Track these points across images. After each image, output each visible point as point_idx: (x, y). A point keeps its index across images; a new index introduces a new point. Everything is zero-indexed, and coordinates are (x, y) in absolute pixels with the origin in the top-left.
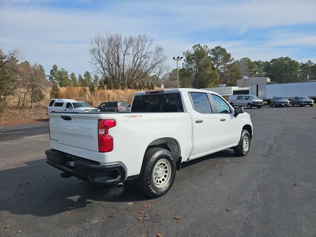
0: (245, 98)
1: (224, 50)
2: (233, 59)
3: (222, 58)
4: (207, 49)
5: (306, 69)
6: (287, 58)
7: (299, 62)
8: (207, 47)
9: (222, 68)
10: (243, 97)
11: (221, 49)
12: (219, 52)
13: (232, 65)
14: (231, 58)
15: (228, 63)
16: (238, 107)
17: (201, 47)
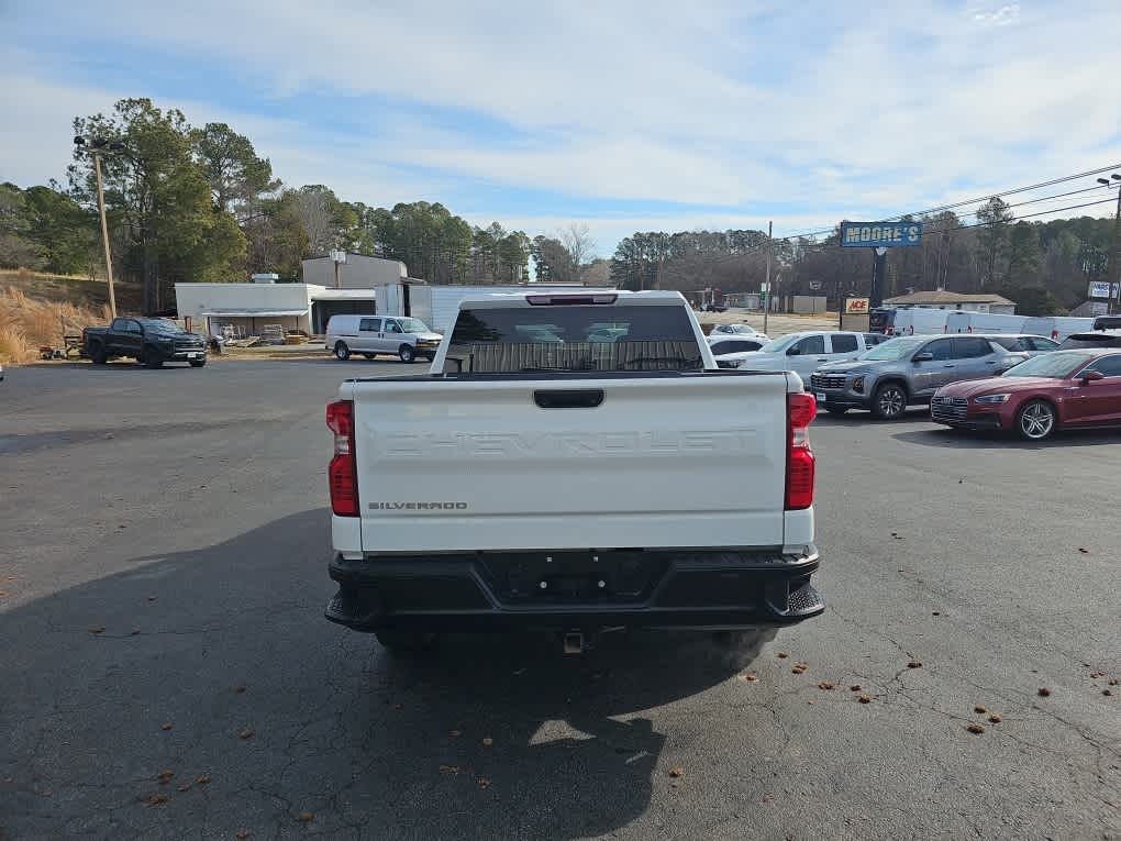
0: (390, 327)
1: (244, 142)
2: (279, 182)
3: (237, 170)
4: (183, 127)
5: (488, 248)
6: (437, 208)
7: (472, 223)
8: (183, 119)
9: (238, 209)
10: (383, 323)
11: (233, 136)
12: (225, 146)
13: (280, 204)
14: (273, 179)
15: (263, 196)
16: (363, 357)
17: (156, 114)
